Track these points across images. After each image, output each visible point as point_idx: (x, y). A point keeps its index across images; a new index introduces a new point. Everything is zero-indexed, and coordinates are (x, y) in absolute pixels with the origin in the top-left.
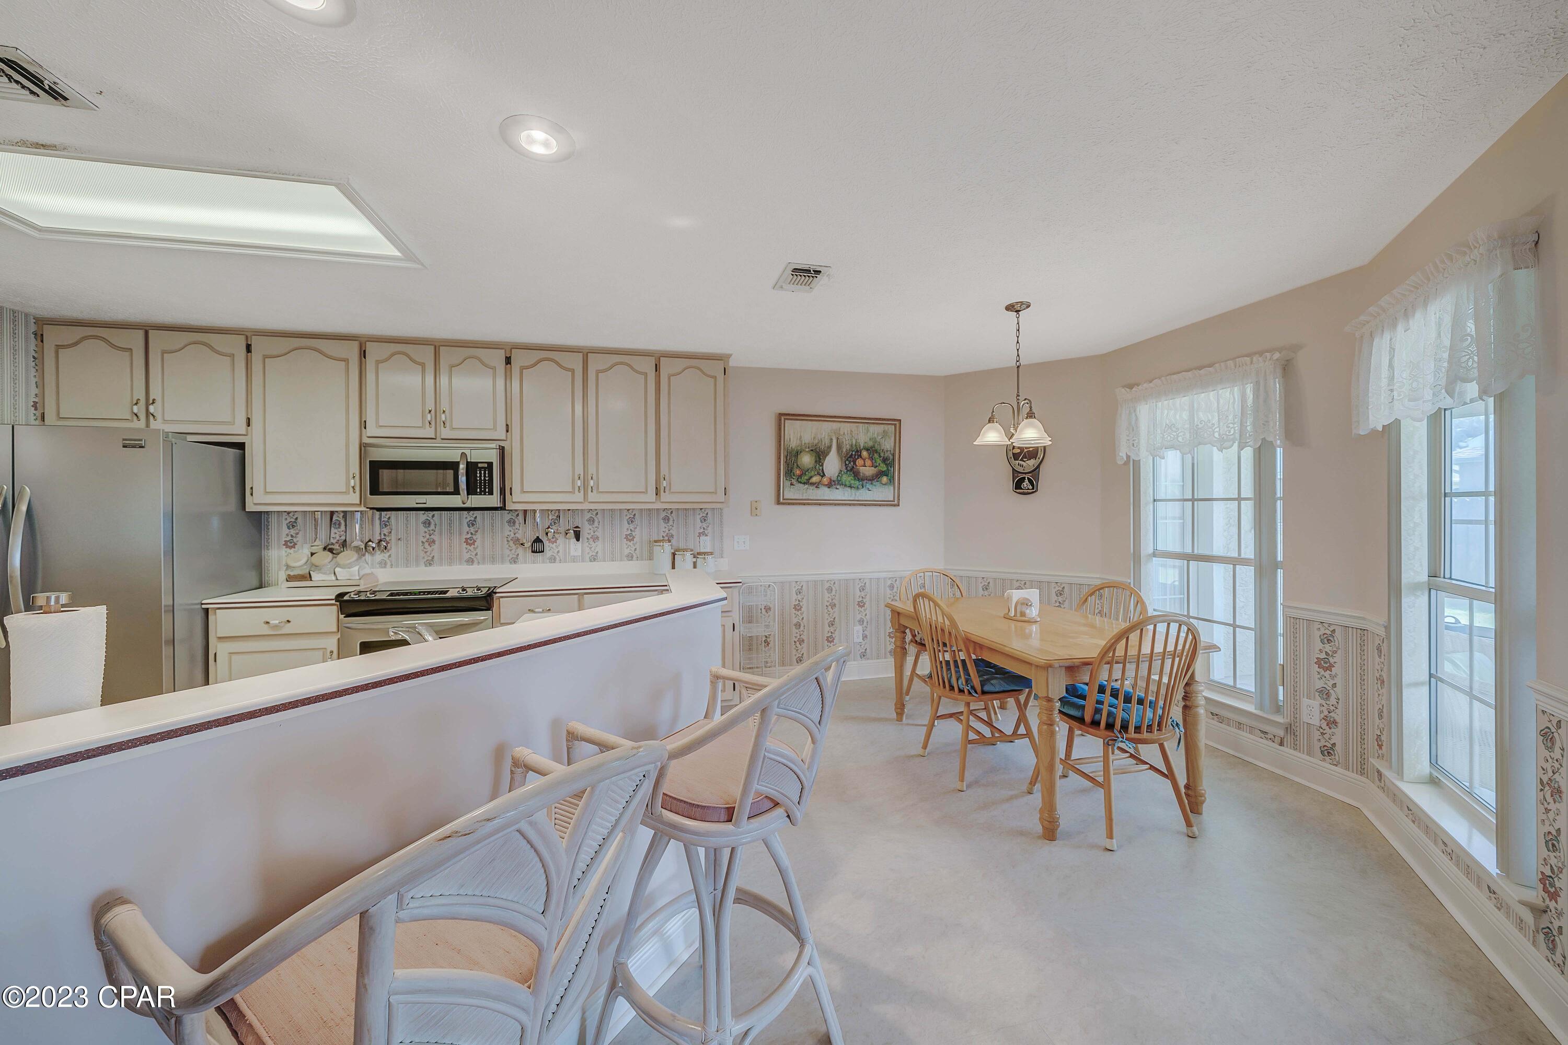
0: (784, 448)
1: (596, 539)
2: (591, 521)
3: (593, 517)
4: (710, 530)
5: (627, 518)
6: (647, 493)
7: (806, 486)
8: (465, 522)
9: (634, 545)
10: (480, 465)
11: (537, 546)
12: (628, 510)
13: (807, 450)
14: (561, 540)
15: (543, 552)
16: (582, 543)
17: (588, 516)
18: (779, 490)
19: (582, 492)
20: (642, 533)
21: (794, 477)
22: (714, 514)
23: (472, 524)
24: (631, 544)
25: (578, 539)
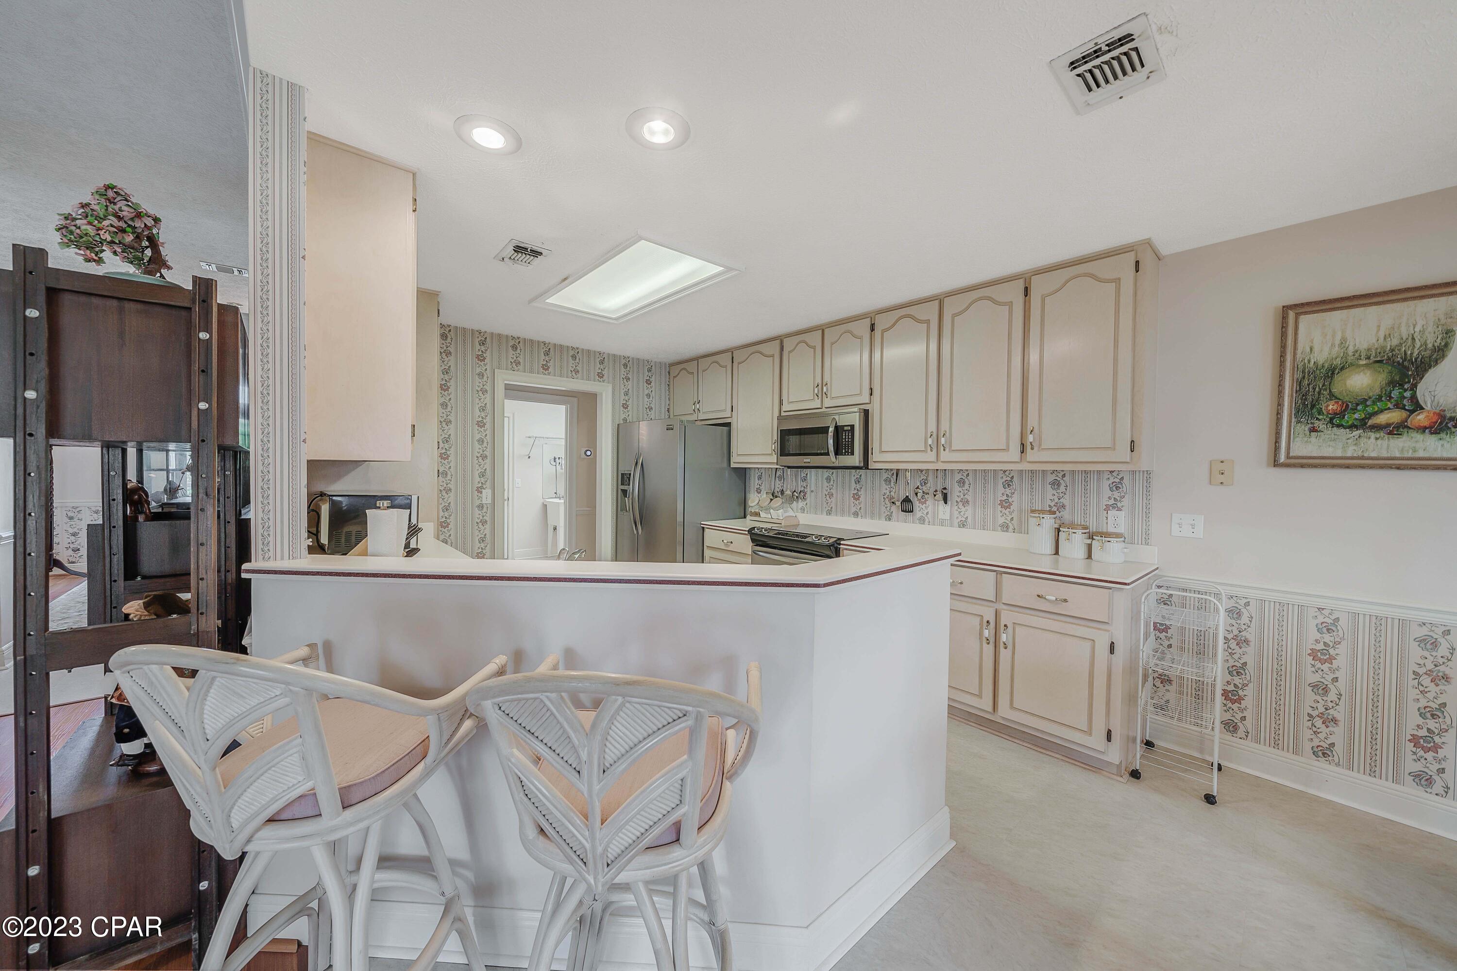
0: (1294, 368)
1: (966, 503)
2: (961, 482)
3: (964, 478)
4: (1126, 502)
5: (1004, 480)
6: (1008, 450)
7: (1357, 433)
8: (853, 479)
9: (1010, 513)
10: (846, 428)
11: (907, 505)
12: (1005, 471)
13: (1363, 362)
14: (930, 502)
15: (912, 512)
16: (951, 507)
17: (958, 477)
18: (1277, 441)
19: (935, 450)
20: (1020, 500)
21: (1320, 417)
22: (1134, 480)
23: (858, 481)
24: (1007, 512)
25: (946, 503)
